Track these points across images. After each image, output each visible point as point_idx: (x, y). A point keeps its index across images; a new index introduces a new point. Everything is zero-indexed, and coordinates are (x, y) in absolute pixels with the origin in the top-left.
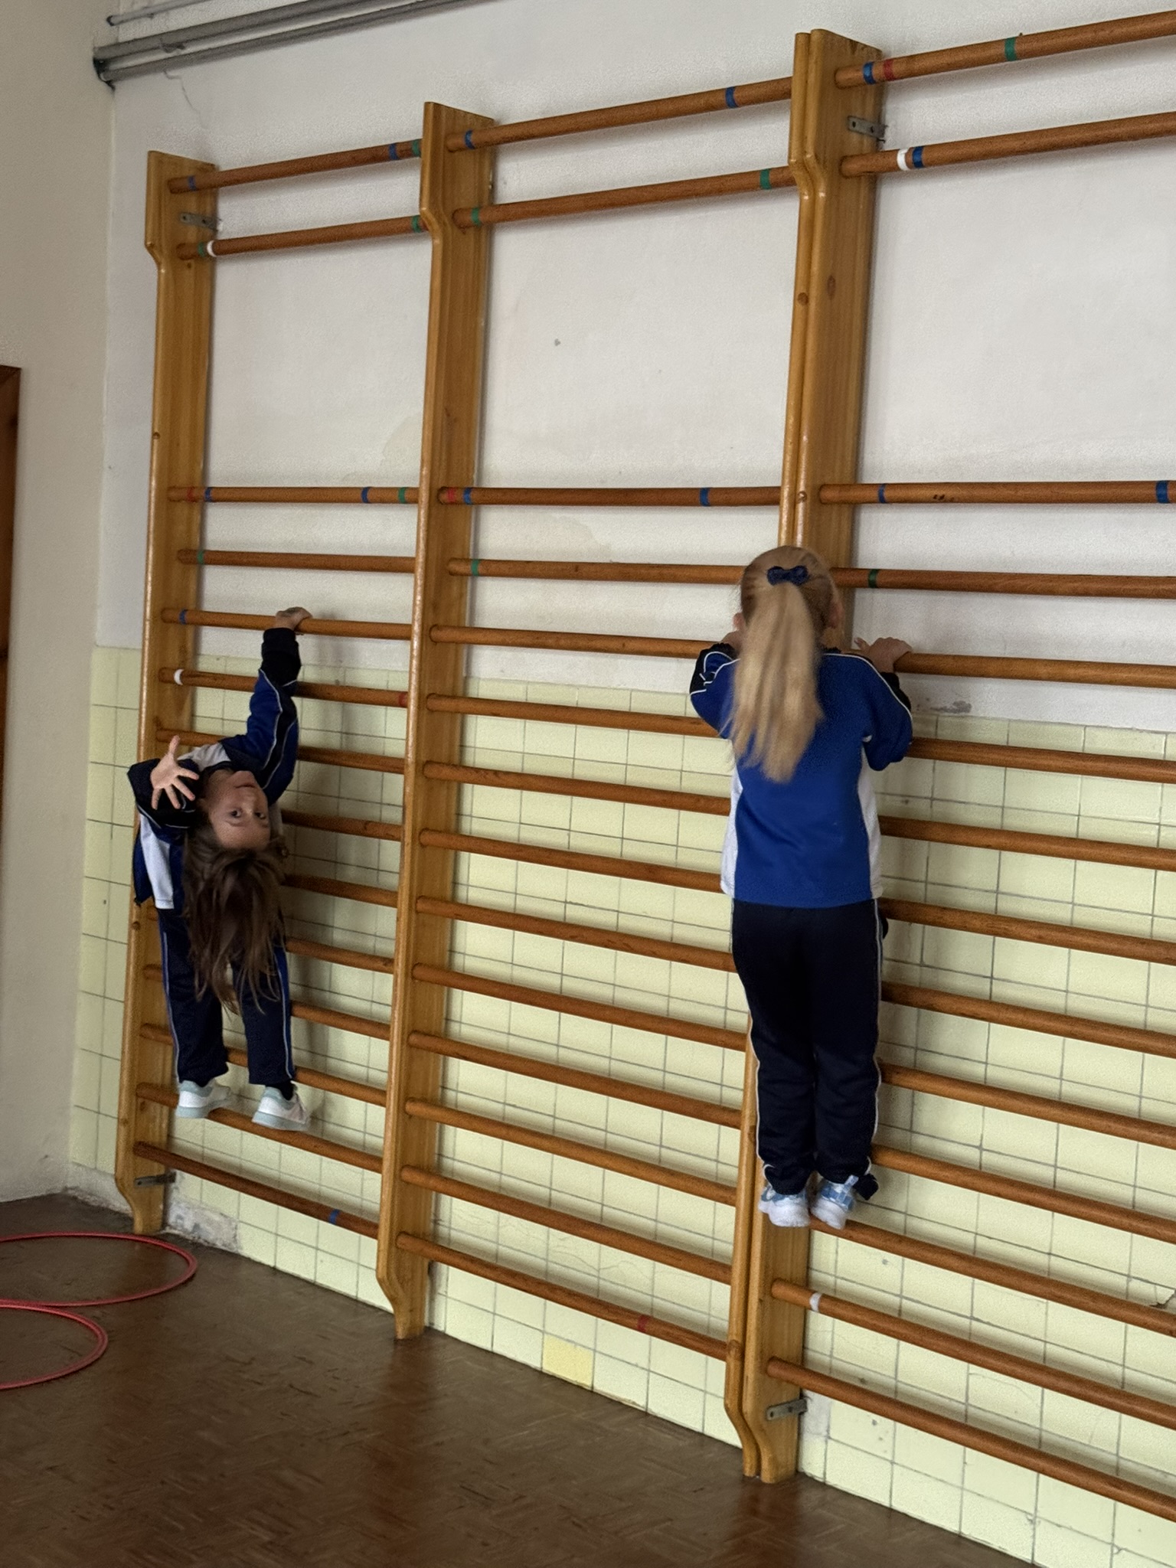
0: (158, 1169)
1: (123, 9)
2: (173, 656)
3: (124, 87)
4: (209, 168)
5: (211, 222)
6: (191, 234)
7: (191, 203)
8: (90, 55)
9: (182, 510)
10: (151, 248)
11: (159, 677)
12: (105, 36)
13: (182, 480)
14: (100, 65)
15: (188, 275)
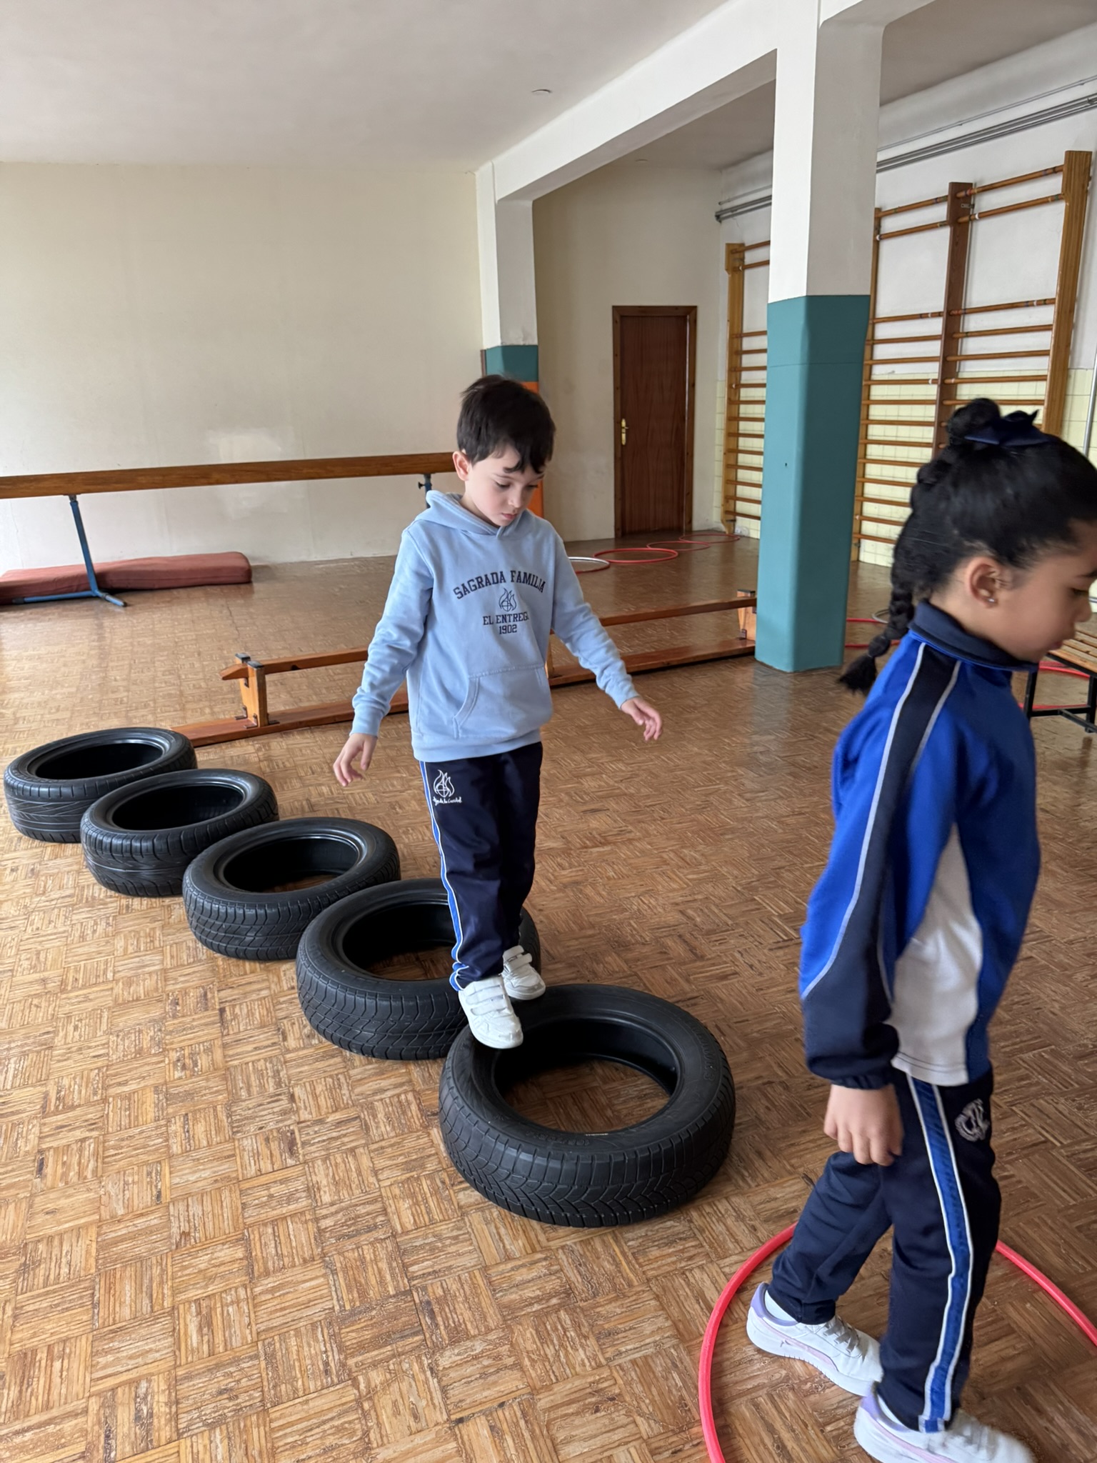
0: (731, 517)
1: (723, 199)
2: (734, 380)
3: (724, 222)
4: (742, 245)
5: (743, 259)
6: (737, 264)
7: (737, 256)
8: (714, 214)
9: (735, 340)
10: (727, 270)
11: (730, 386)
12: (718, 208)
13: (736, 331)
14: (718, 217)
15: (737, 276)
